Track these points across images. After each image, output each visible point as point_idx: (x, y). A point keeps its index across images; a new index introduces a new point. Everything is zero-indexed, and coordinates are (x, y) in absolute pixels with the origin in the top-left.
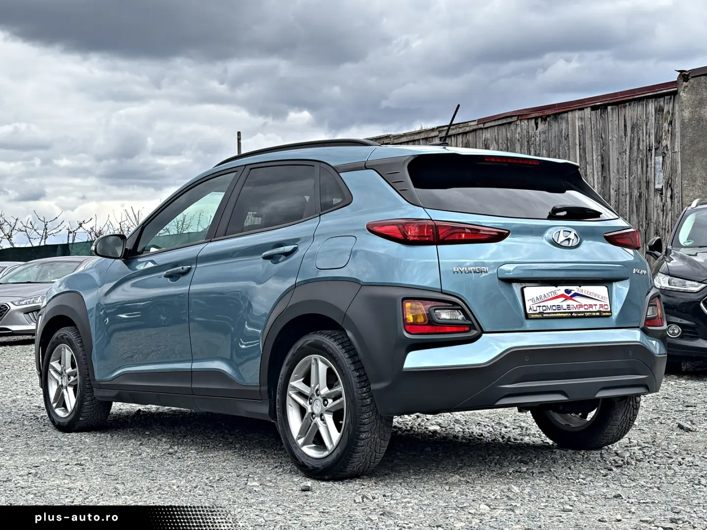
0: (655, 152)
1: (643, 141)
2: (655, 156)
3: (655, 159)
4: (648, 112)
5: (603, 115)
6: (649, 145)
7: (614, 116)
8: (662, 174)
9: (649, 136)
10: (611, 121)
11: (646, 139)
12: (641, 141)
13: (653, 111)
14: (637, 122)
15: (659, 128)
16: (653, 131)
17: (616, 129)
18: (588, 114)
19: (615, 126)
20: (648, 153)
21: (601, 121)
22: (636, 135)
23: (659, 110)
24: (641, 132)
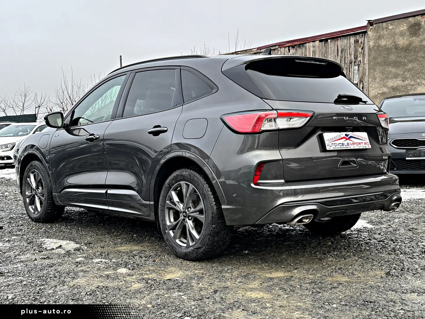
0: (354, 64)
1: (347, 58)
2: (354, 66)
3: (354, 68)
4: (350, 43)
5: (325, 45)
6: (351, 60)
7: (332, 45)
8: (357, 76)
9: (351, 55)
10: (330, 48)
11: (349, 57)
12: (346, 58)
13: (353, 41)
14: (344, 48)
15: (356, 51)
16: (353, 53)
17: (333, 51)
18: (317, 44)
19: (332, 50)
20: (350, 65)
21: (324, 48)
22: (343, 55)
23: (356, 42)
24: (346, 53)
